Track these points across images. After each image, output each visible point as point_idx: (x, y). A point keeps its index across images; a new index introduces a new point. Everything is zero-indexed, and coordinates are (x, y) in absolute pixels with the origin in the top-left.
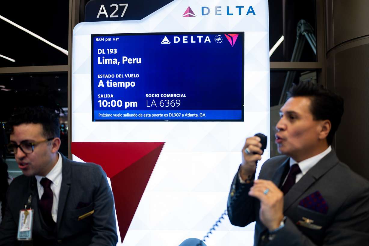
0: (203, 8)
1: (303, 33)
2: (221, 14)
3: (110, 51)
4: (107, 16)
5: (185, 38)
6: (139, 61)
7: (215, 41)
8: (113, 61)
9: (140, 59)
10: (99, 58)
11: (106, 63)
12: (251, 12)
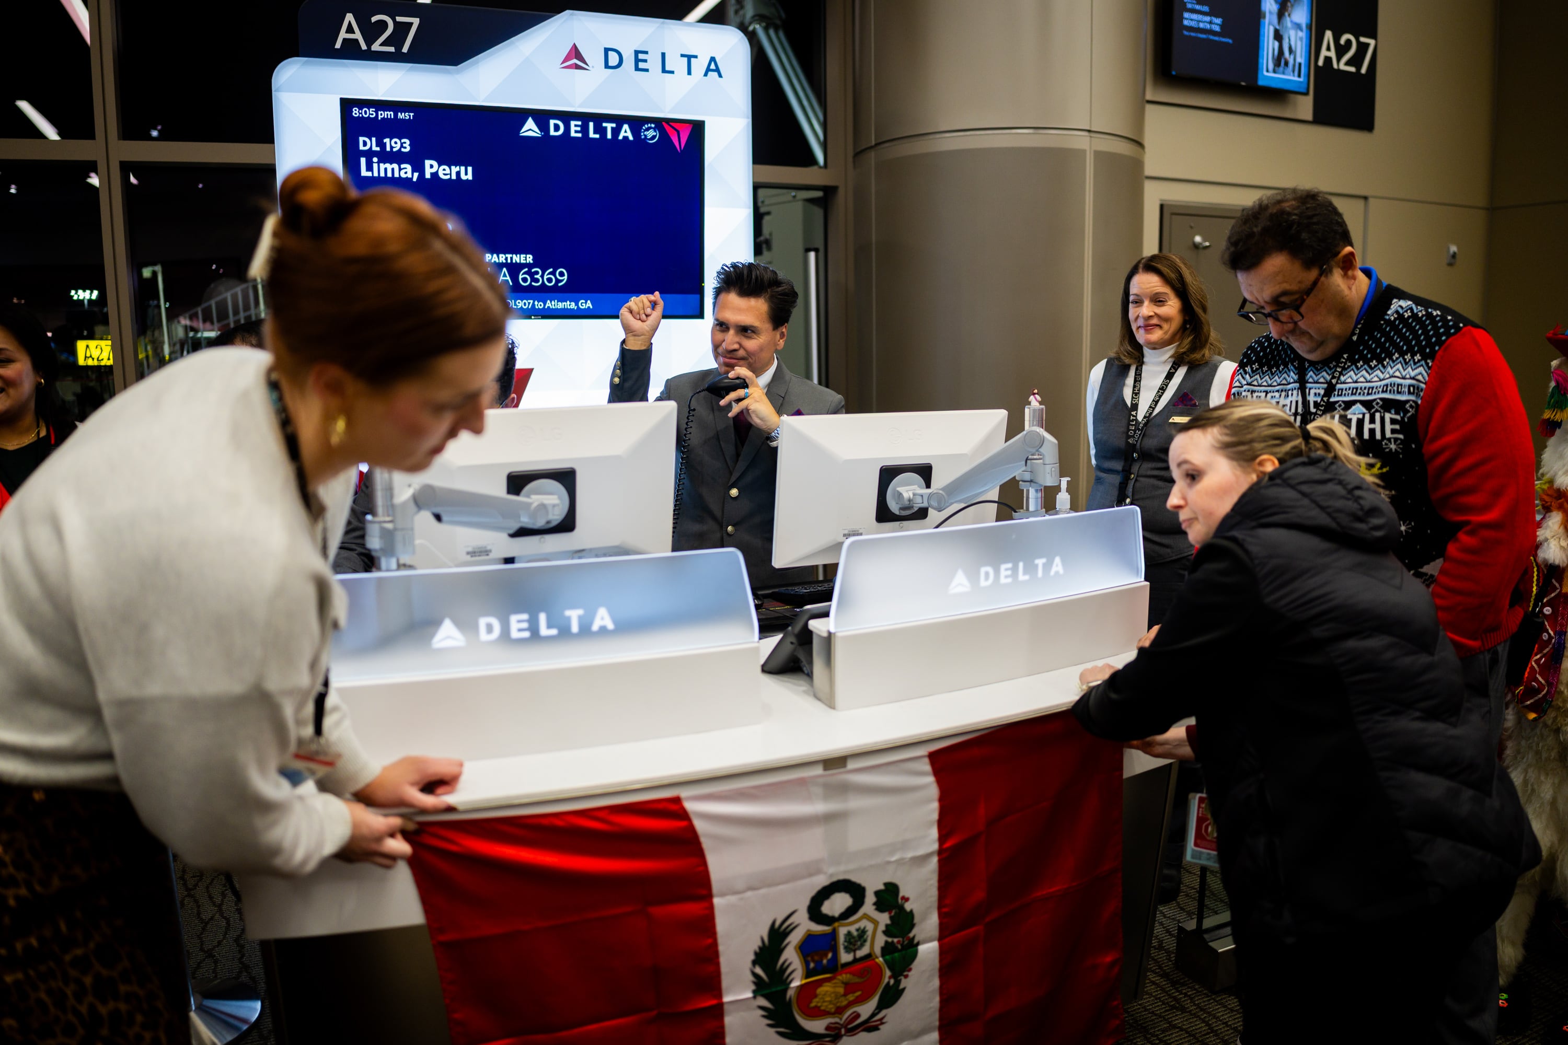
0: (607, 50)
1: (750, 24)
2: (647, 70)
3: (394, 144)
4: (364, 47)
5: (576, 126)
6: (466, 174)
7: (643, 137)
8: (400, 169)
9: (470, 169)
10: (363, 161)
11: (382, 175)
12: (713, 70)
